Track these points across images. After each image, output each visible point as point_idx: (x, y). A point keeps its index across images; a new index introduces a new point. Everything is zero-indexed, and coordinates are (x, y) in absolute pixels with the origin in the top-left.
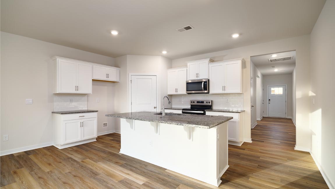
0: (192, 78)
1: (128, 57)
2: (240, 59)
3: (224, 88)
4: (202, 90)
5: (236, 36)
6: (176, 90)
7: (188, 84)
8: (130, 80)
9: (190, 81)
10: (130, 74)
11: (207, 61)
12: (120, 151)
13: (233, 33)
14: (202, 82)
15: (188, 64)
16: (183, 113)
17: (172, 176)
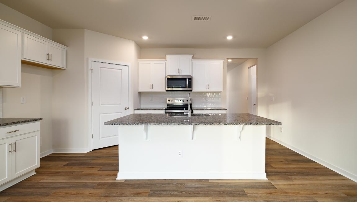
0: (174, 73)
1: (87, 33)
2: (222, 60)
3: (208, 86)
4: (186, 88)
5: (230, 38)
6: (152, 86)
7: (168, 79)
8: (90, 68)
9: (169, 77)
10: (90, 60)
11: (190, 57)
12: (117, 177)
13: (227, 35)
14: (185, 79)
15: (168, 57)
16: (166, 113)
17: (223, 184)
